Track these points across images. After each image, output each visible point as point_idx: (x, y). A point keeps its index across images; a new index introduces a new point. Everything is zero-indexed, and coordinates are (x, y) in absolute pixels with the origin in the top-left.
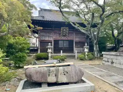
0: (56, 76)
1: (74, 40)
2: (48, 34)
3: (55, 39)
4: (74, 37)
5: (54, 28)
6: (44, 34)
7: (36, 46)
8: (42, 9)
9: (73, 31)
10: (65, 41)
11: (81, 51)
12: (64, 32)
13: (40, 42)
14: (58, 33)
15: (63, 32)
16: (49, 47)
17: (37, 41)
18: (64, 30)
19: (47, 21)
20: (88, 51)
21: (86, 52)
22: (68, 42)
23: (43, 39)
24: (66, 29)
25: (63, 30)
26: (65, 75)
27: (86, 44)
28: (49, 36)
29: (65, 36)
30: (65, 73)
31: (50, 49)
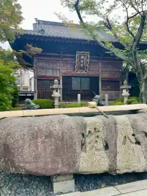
0: (107, 147)
1: (100, 77)
2: (51, 66)
3: (64, 75)
4: (100, 70)
5: (64, 53)
6: (45, 65)
7: (29, 90)
8: (39, 21)
9: (98, 59)
10: (82, 79)
11: (112, 97)
12: (82, 61)
13: (38, 80)
14: (70, 64)
15: (80, 61)
16: (55, 86)
17: (30, 84)
18: (82, 57)
19: (49, 37)
20: (129, 94)
21: (125, 96)
22: (88, 79)
23: (43, 74)
24: (84, 56)
25: (80, 56)
26: (138, 143)
27: (125, 82)
28: (53, 69)
29: (82, 68)
30: (140, 137)
31: (57, 91)
